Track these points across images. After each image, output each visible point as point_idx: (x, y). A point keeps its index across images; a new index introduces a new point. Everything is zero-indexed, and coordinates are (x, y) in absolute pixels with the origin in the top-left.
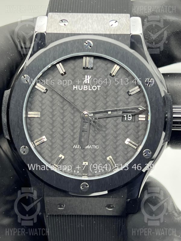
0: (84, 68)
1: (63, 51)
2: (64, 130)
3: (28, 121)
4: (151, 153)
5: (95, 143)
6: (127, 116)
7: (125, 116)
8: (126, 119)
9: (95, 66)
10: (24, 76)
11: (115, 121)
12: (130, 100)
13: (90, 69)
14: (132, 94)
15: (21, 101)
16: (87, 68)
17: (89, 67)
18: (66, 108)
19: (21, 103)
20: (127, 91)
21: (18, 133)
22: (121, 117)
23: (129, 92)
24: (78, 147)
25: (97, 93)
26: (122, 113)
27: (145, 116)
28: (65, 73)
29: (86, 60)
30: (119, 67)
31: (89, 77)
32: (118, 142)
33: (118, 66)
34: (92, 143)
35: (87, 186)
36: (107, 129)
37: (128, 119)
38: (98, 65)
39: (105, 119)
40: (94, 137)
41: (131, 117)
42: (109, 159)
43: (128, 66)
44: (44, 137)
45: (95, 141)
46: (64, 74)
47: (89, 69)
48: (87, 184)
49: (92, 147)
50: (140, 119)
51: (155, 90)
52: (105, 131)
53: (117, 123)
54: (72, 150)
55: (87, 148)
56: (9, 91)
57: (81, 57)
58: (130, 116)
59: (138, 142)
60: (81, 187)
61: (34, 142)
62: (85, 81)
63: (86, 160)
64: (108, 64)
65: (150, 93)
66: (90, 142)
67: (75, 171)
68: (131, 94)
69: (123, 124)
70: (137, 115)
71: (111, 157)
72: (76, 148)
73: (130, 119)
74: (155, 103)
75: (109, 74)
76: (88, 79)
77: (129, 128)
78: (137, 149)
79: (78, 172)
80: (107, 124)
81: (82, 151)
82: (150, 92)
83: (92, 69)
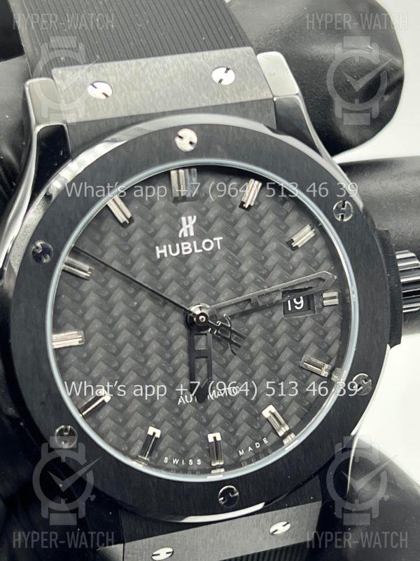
0: (176, 200)
2: (149, 363)
6: (292, 302)
7: (287, 302)
8: (290, 309)
11: (269, 318)
12: (295, 259)
13: (193, 200)
14: (300, 244)
16: (184, 199)
17: (187, 196)
20: (288, 239)
22: (282, 306)
23: (293, 241)
24: (189, 400)
25: (217, 258)
26: (282, 297)
27: (335, 294)
28: (131, 220)
29: (178, 177)
30: (260, 184)
31: (192, 220)
32: (284, 368)
33: (257, 182)
36: (251, 343)
37: (296, 307)
39: (244, 317)
40: (225, 366)
41: (302, 302)
42: (269, 415)
45: (228, 378)
46: (128, 222)
47: (189, 200)
50: (326, 303)
52: (247, 349)
53: (273, 322)
55: (212, 397)
58: (298, 300)
59: (328, 358)
62: (184, 232)
63: (215, 428)
65: (347, 235)
67: (191, 461)
68: (297, 246)
69: (286, 321)
70: (319, 294)
71: (271, 408)
72: (184, 403)
73: (299, 306)
75: (239, 204)
77: (304, 328)
79: (199, 462)
80: (251, 328)
81: (202, 407)
82: (349, 233)
83: (196, 198)
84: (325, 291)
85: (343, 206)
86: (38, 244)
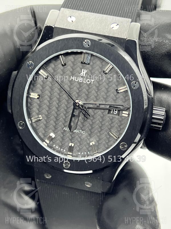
0: (82, 63)
1: (65, 46)
2: (58, 113)
3: (29, 100)
4: (127, 146)
5: (83, 129)
6: (113, 110)
7: (111, 110)
8: (112, 113)
9: (91, 62)
11: (102, 113)
12: (117, 97)
15: (24, 83)
16: (85, 63)
17: (86, 63)
18: (62, 95)
19: (24, 85)
20: (116, 89)
21: (18, 110)
22: (108, 110)
23: (118, 90)
24: (67, 129)
25: (90, 86)
26: (109, 107)
29: (84, 56)
30: (112, 67)
32: (102, 131)
34: (80, 128)
35: (69, 164)
36: (94, 118)
37: (114, 113)
38: (94, 62)
39: (94, 110)
40: (82, 123)
41: (117, 112)
42: (92, 144)
43: (118, 68)
44: (40, 116)
45: (82, 127)
46: (64, 65)
47: (86, 64)
49: (79, 131)
50: (123, 115)
52: (92, 120)
53: (103, 115)
54: (62, 131)
55: (75, 131)
56: (16, 72)
57: (81, 53)
58: (116, 111)
60: (64, 164)
61: (32, 119)
65: (133, 94)
66: (78, 127)
68: (119, 92)
69: (108, 116)
70: (122, 111)
72: (65, 130)
73: (115, 113)
74: (137, 104)
75: (103, 71)
76: (84, 72)
77: (113, 121)
78: (117, 140)
79: (64, 151)
80: (95, 114)
81: (71, 133)
83: (89, 64)
84: (124, 110)
85: (135, 83)
86: (30, 62)
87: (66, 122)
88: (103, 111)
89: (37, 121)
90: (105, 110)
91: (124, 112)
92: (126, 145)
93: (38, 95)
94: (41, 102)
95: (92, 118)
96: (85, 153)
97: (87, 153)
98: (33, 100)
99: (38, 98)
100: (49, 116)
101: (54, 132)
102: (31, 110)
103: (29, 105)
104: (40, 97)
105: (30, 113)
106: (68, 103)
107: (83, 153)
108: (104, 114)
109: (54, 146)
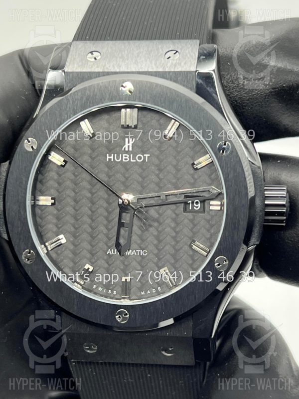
0: (123, 126)
1: (88, 100)
3: (38, 211)
4: (228, 262)
6: (193, 203)
7: (189, 203)
8: (190, 208)
9: (140, 123)
10: (28, 140)
11: (174, 211)
12: (196, 176)
13: (133, 128)
14: (199, 167)
15: (24, 179)
16: (128, 127)
17: (130, 125)
18: (96, 190)
19: (24, 182)
20: (191, 162)
21: (19, 229)
22: (183, 204)
23: (195, 164)
24: (114, 252)
25: (144, 167)
26: (185, 198)
29: (126, 113)
30: (178, 125)
32: (179, 244)
34: (137, 246)
35: (127, 314)
37: (195, 208)
38: (145, 121)
39: (157, 207)
40: (140, 237)
41: (199, 205)
42: (163, 272)
43: (189, 123)
44: (61, 236)
45: (141, 244)
46: (91, 136)
47: (130, 127)
48: (127, 312)
49: (137, 252)
50: (212, 208)
51: (234, 161)
53: (176, 214)
54: (105, 257)
57: (119, 109)
58: (197, 203)
60: (117, 317)
61: (47, 244)
64: (160, 119)
66: (133, 245)
68: (197, 168)
69: (185, 215)
70: (208, 201)
72: (111, 253)
73: (197, 207)
74: (233, 181)
77: (196, 222)
78: (207, 256)
79: (115, 293)
80: (160, 215)
81: (121, 258)
82: (226, 163)
83: (136, 127)
84: (212, 199)
85: (225, 144)
86: (30, 139)
87: (109, 239)
88: (173, 207)
89: (56, 247)
90: (178, 205)
91: (212, 202)
92: (226, 261)
93: (52, 199)
94: (58, 210)
95: (156, 224)
96: (154, 291)
97: (157, 290)
98: (45, 209)
99: (53, 204)
100: (77, 234)
101: (90, 262)
102: (44, 228)
103: (38, 219)
104: (56, 203)
105: (43, 234)
106: (109, 204)
107: (149, 292)
108: (177, 212)
109: (95, 287)
